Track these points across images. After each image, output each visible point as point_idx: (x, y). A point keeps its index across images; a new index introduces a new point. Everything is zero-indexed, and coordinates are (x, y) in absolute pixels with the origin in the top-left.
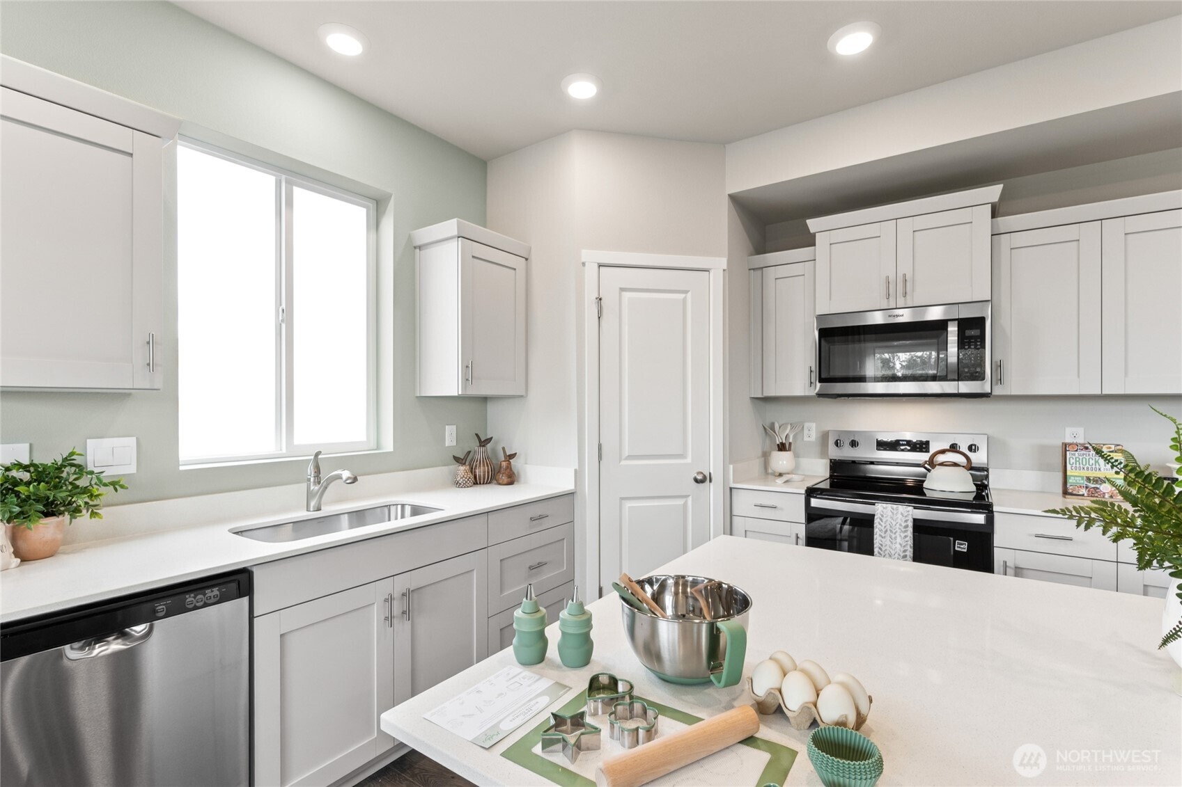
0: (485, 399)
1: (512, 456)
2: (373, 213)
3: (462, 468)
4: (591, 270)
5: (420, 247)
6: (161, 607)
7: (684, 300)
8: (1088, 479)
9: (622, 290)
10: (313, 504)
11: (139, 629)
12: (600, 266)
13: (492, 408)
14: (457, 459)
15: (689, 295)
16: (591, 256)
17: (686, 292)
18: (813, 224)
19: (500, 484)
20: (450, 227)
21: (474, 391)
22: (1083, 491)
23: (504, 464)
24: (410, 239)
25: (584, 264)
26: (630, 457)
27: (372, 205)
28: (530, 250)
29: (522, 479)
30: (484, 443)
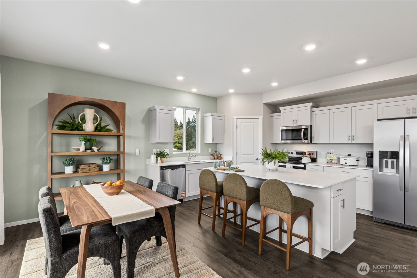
0: (217, 144)
1: (221, 154)
2: (197, 111)
3: (212, 156)
4: (235, 119)
5: (205, 117)
6: (177, 167)
7: (254, 125)
8: (331, 160)
9: (241, 123)
10: (189, 160)
11: (176, 169)
12: (237, 119)
13: (218, 145)
14: (211, 154)
15: (255, 123)
16: (235, 117)
17: (254, 123)
18: (281, 108)
19: (219, 159)
20: (210, 114)
21: (214, 142)
22: (330, 162)
23: (220, 156)
24: (203, 115)
25: (234, 119)
26: (243, 155)
27: (197, 110)
28: (225, 115)
29: (223, 159)
30: (216, 152)
